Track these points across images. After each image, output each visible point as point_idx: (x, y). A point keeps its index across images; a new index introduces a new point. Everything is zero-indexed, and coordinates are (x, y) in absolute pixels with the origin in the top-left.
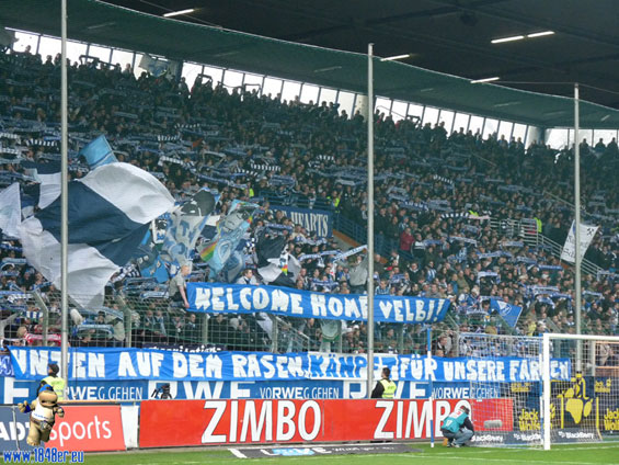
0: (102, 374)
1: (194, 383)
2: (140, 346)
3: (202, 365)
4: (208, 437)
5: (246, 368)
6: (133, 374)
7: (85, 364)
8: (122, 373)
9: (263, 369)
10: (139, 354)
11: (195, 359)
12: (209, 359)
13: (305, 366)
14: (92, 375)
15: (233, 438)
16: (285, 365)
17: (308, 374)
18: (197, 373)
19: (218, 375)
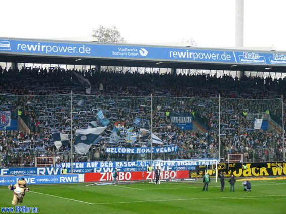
0: (83, 167)
1: (106, 168)
2: (92, 161)
3: (108, 164)
4: (101, 180)
5: (119, 165)
6: (90, 166)
7: (79, 165)
8: (87, 166)
9: (124, 164)
10: (92, 163)
11: (106, 163)
12: (110, 163)
13: (136, 163)
14: (80, 167)
15: (108, 180)
16: (130, 164)
17: (136, 165)
18: (106, 166)
19: (112, 166)
